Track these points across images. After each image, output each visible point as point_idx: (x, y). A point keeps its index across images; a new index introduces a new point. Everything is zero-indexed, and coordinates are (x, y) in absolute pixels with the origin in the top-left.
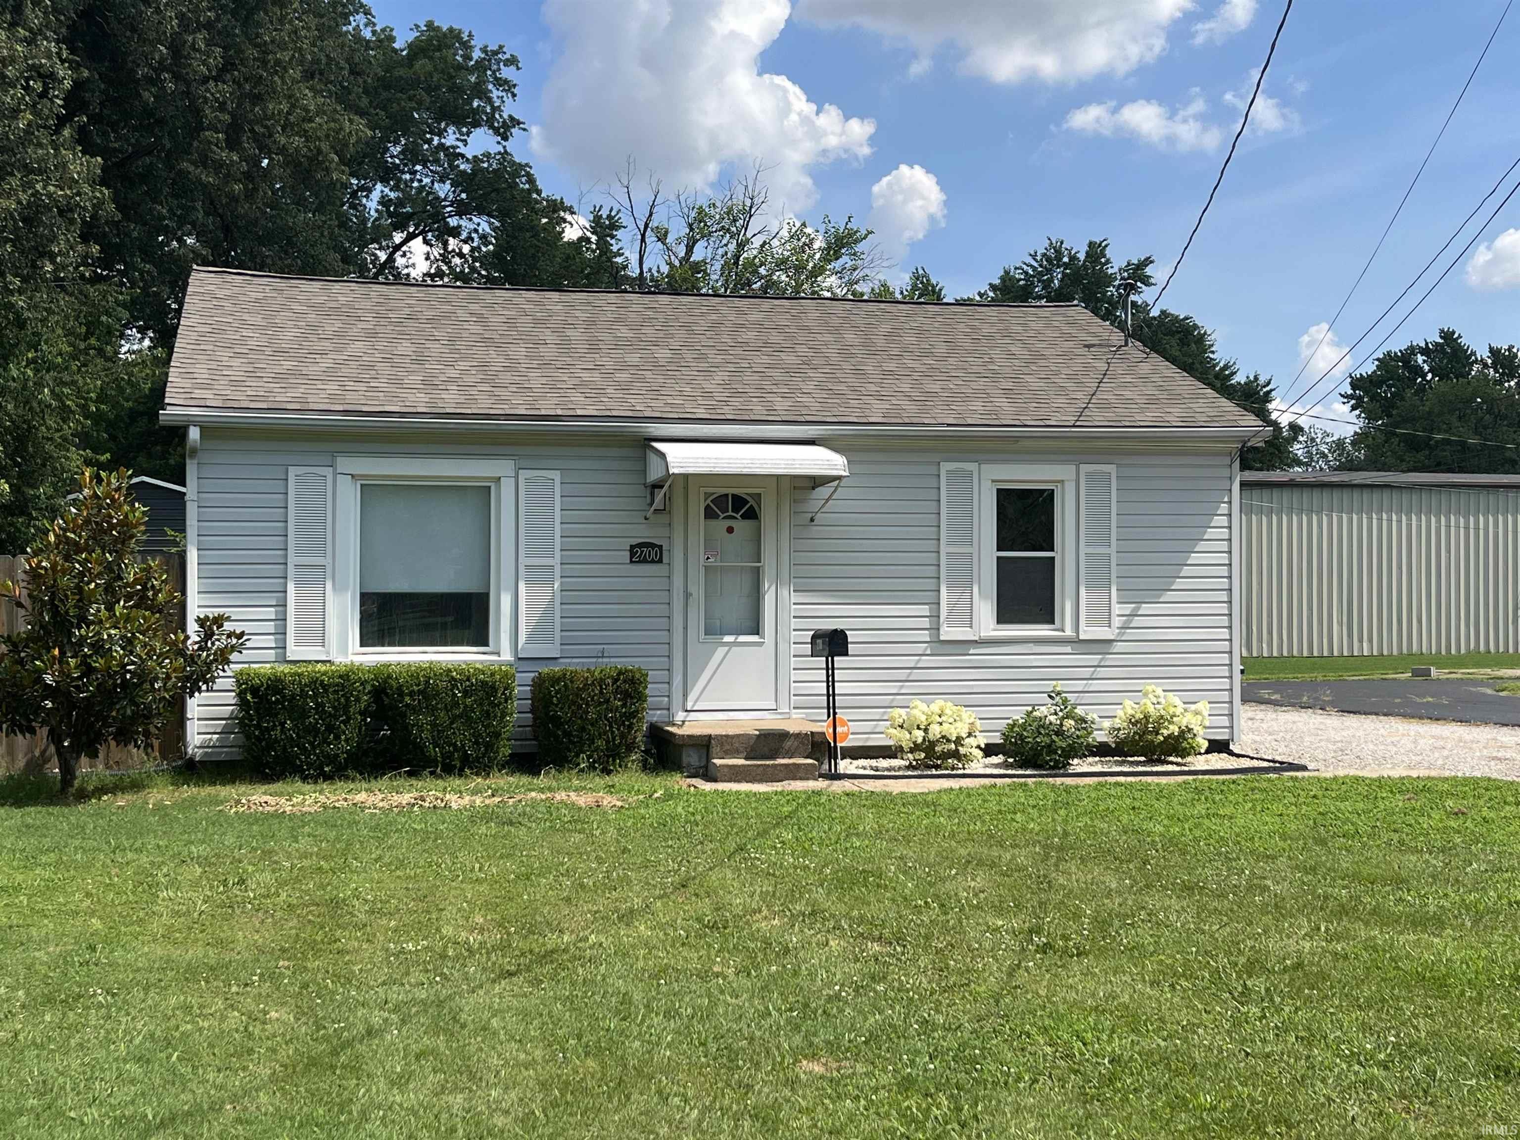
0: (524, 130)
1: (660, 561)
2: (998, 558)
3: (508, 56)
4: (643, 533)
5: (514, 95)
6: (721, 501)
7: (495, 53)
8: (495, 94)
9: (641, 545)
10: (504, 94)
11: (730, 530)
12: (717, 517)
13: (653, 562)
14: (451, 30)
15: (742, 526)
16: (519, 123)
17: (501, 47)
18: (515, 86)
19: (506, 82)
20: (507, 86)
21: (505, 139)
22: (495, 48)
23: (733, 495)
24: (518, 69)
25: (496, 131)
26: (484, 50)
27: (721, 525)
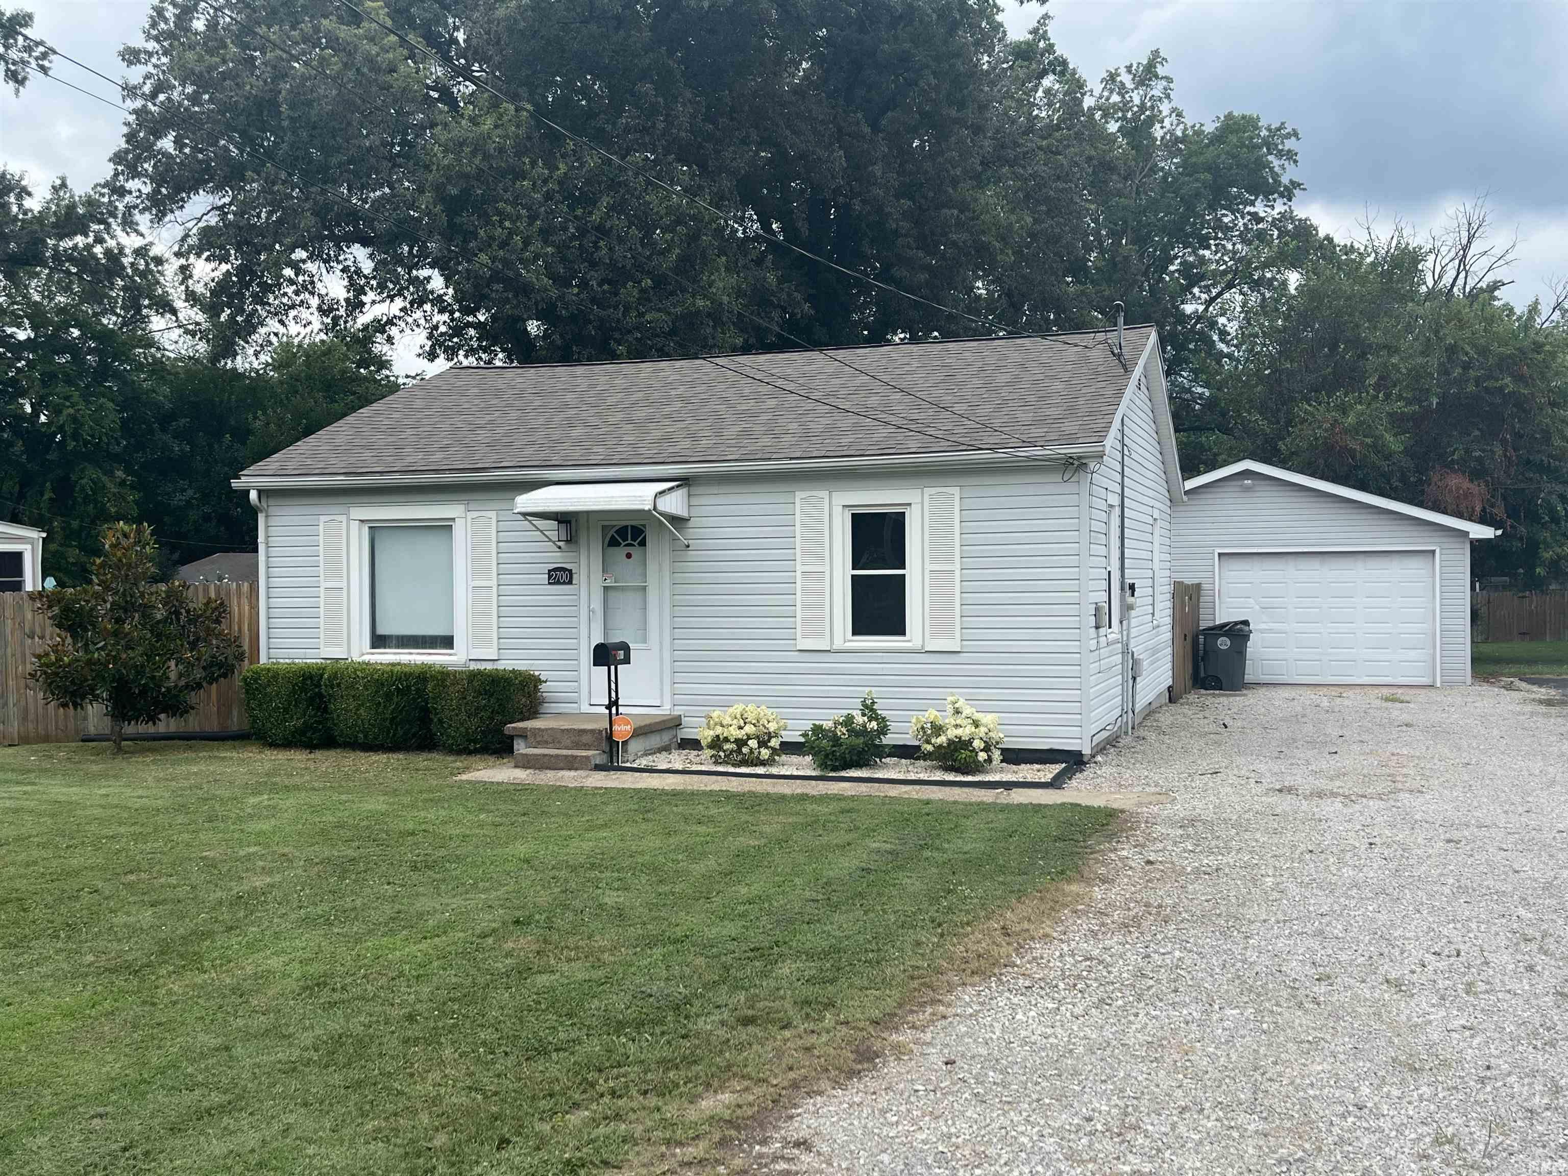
0: (1304, 189)
1: (570, 582)
2: (853, 576)
3: (1289, 130)
4: (557, 559)
5: (1295, 162)
6: (622, 532)
7: (1279, 129)
8: (1275, 162)
9: (555, 570)
10: (1286, 163)
11: (629, 556)
12: (619, 544)
13: (564, 583)
14: (1244, 117)
15: (636, 552)
16: (1299, 185)
17: (1283, 124)
18: (1296, 154)
19: (1289, 151)
20: (1290, 156)
21: (1290, 200)
22: (1278, 125)
23: (632, 527)
24: (1298, 139)
25: (1282, 195)
26: (1269, 130)
27: (621, 552)
